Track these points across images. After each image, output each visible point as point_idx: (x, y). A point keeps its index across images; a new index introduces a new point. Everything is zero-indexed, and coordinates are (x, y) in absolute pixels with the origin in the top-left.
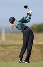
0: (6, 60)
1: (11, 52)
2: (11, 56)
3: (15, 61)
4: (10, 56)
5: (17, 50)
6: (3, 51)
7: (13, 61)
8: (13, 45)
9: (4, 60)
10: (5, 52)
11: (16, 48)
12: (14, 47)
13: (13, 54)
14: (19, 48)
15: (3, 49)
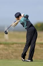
0: (9, 59)
1: (14, 50)
2: (15, 54)
3: (18, 59)
4: (13, 55)
5: (20, 48)
6: (6, 49)
7: (16, 59)
8: (16, 43)
9: (7, 58)
10: (8, 51)
11: (19, 47)
12: (17, 45)
13: (16, 53)
14: (22, 47)
15: (5, 48)
